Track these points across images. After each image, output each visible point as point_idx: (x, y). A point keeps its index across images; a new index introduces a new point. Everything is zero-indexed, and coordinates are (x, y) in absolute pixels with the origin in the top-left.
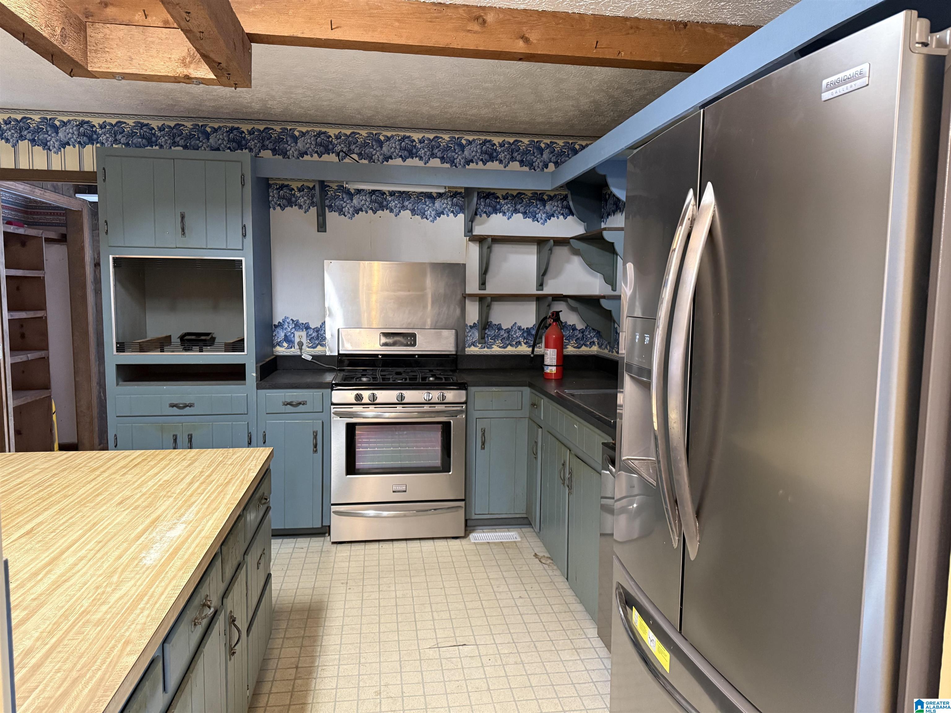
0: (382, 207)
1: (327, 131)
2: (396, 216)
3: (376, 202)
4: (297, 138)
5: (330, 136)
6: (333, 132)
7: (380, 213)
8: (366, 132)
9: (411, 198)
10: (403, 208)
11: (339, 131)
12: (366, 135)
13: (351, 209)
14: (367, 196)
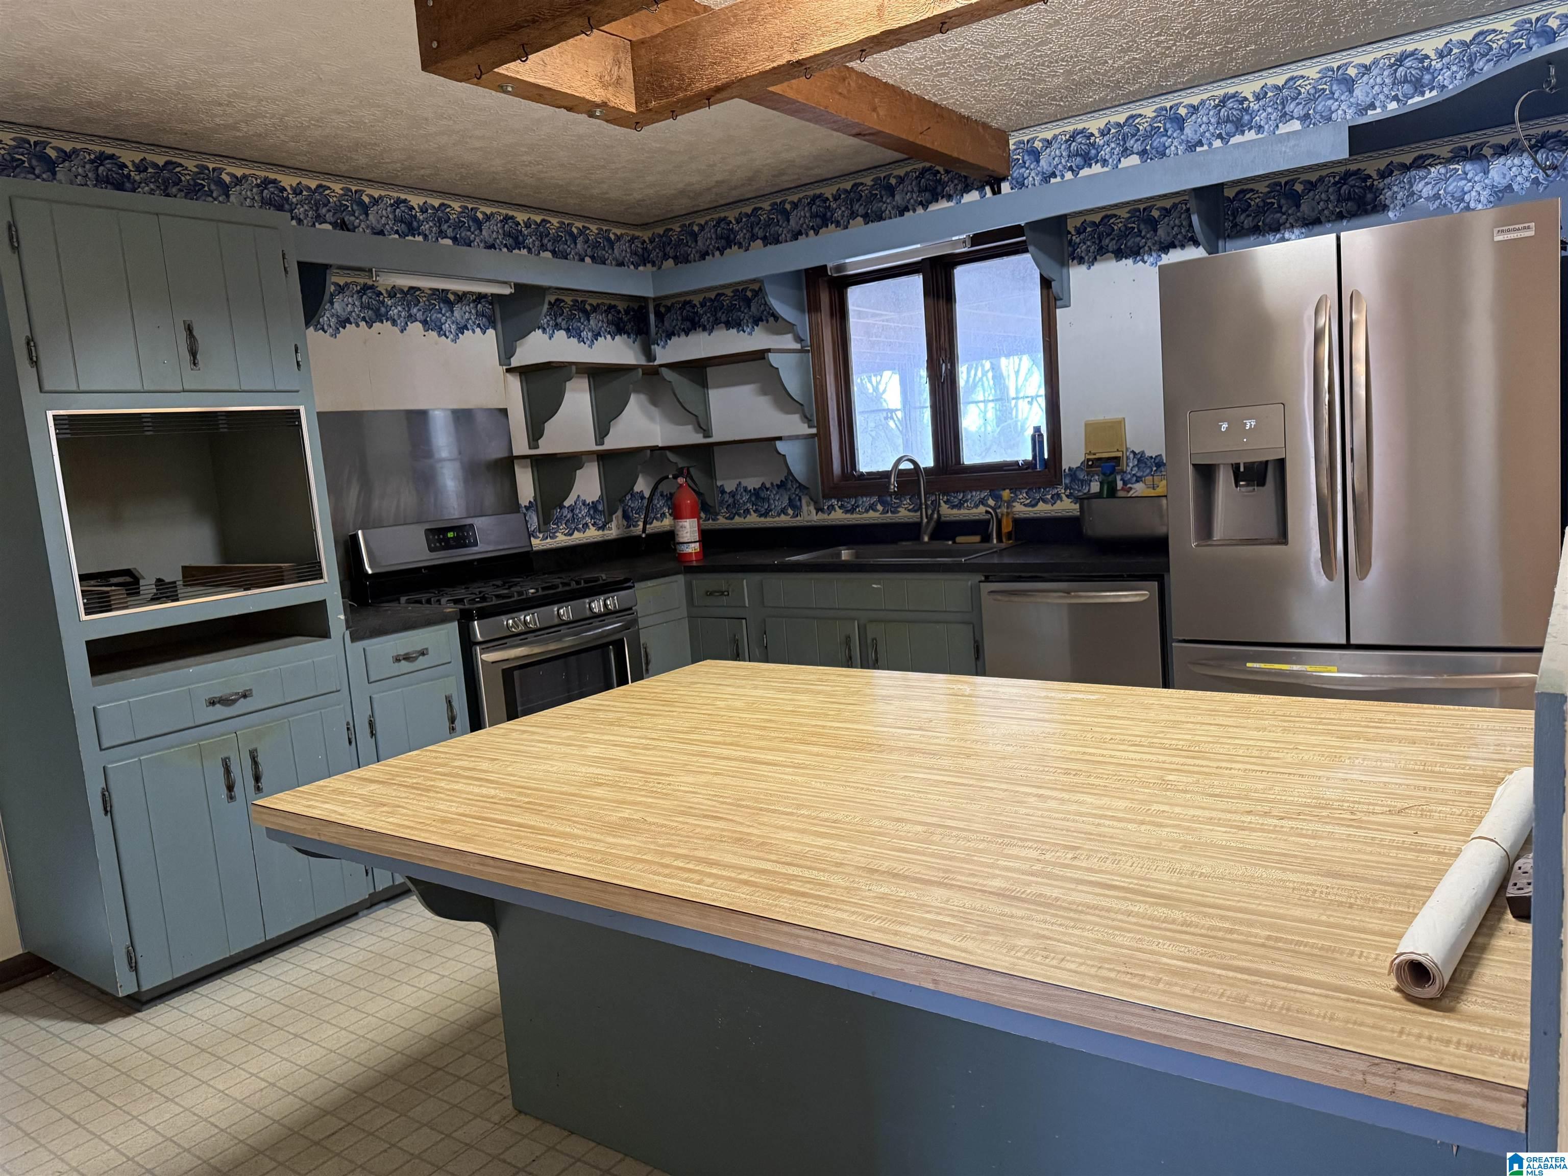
0: (380, 316)
1: (279, 179)
2: (402, 331)
3: (369, 308)
4: (228, 187)
5: (284, 189)
6: (288, 181)
7: (377, 325)
8: (342, 186)
9: (419, 302)
10: (411, 318)
11: (298, 180)
12: (341, 192)
13: (333, 320)
14: (355, 296)
